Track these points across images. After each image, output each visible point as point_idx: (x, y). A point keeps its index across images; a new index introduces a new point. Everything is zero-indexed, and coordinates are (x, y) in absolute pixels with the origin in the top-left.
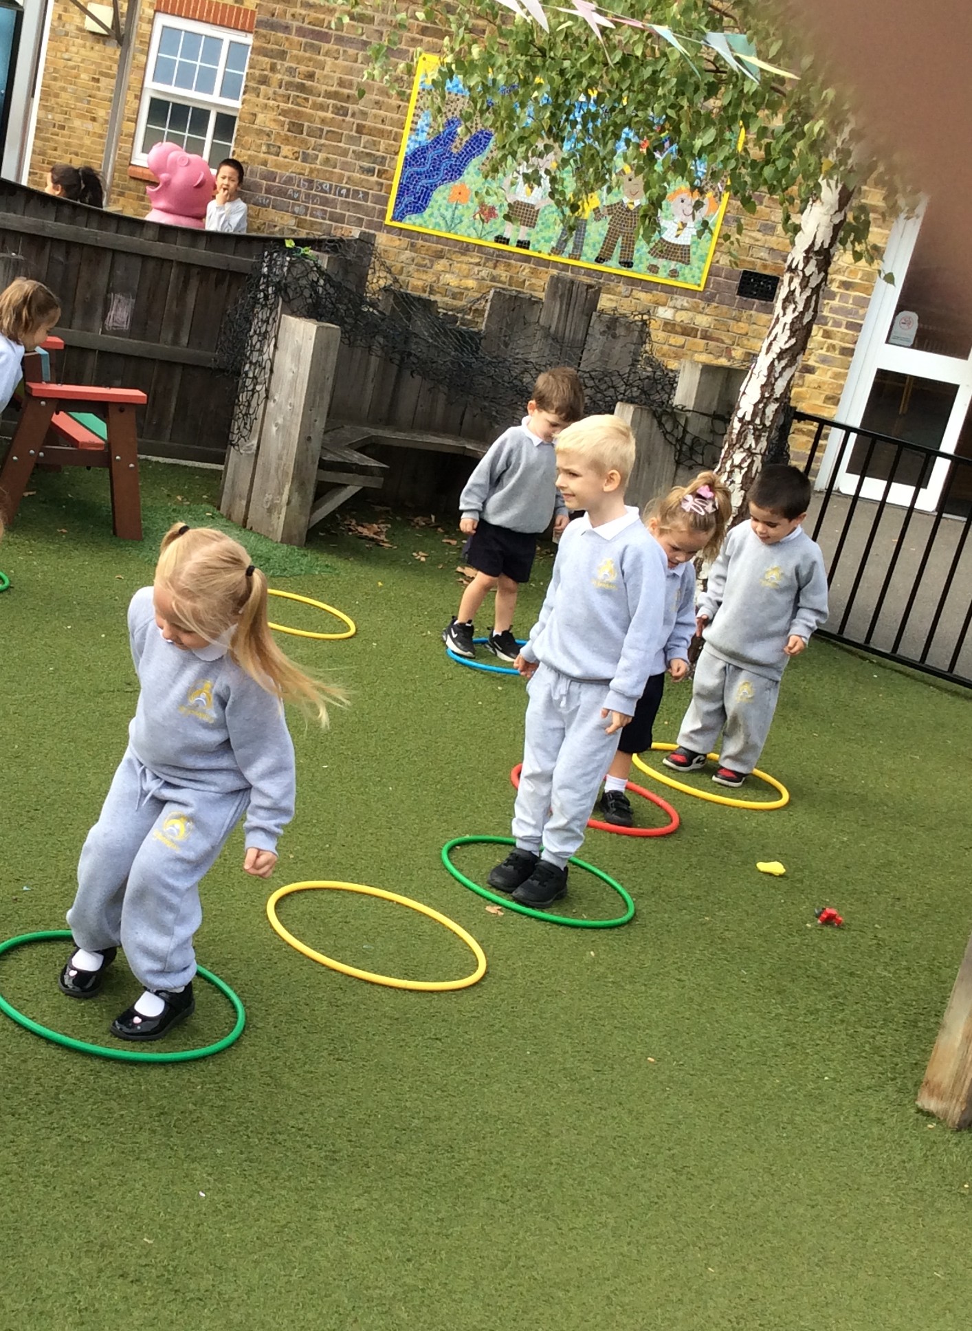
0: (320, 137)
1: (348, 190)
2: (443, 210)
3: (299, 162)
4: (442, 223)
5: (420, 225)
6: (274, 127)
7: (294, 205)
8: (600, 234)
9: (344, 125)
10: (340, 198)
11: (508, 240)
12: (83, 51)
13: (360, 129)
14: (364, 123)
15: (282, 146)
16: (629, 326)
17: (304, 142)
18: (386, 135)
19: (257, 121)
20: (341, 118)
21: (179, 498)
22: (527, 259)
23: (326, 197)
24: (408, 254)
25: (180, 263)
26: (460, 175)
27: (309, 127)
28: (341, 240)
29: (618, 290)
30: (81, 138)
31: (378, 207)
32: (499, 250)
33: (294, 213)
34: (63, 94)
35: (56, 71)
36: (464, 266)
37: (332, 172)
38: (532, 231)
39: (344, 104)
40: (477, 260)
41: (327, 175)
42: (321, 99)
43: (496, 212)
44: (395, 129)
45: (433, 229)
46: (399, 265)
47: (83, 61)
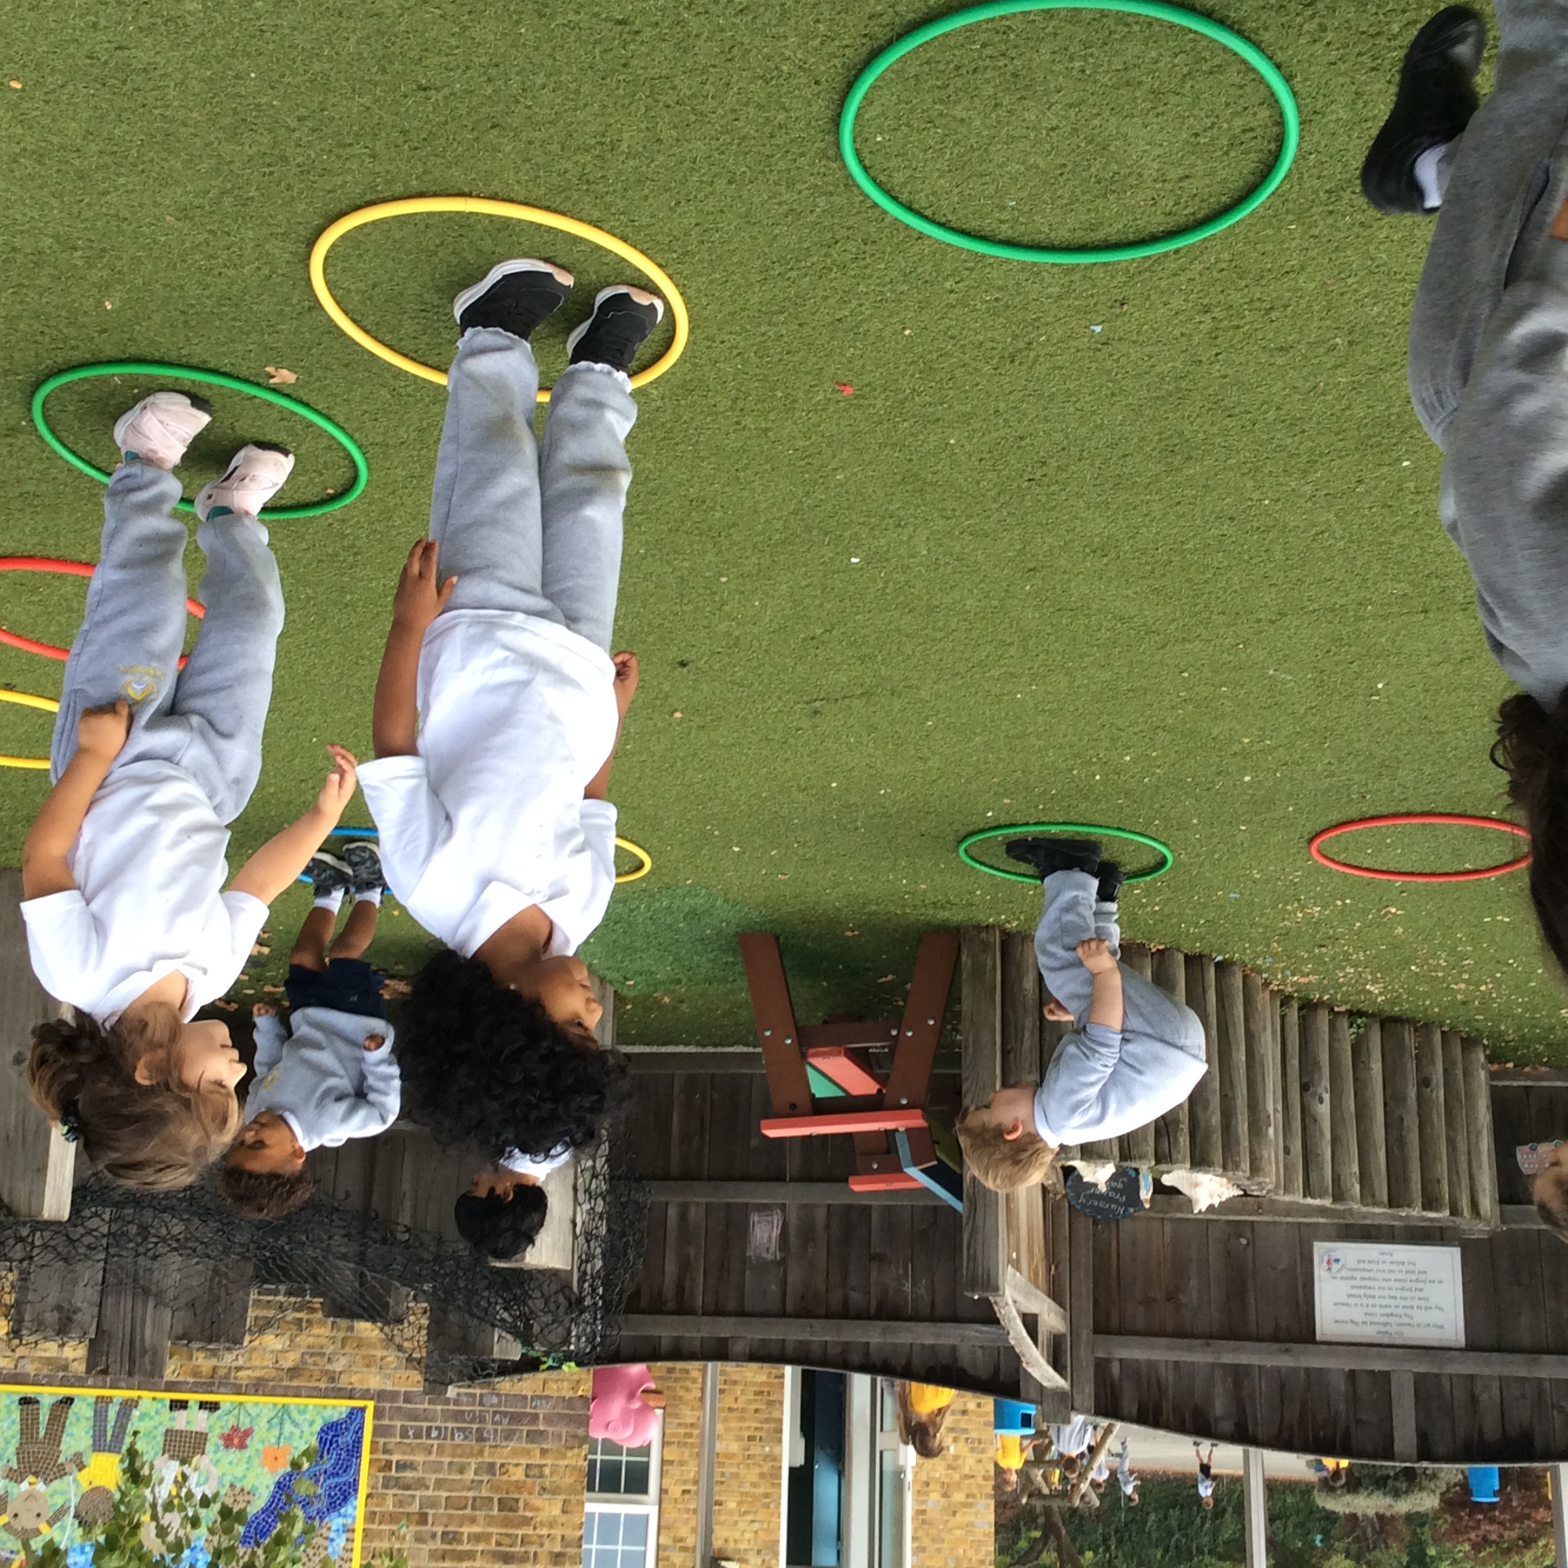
0: (475, 1499)
1: (428, 1436)
2: (297, 1432)
3: (499, 1462)
4: (295, 1414)
5: (325, 1407)
6: (536, 1501)
7: (499, 1404)
8: (71, 1435)
9: (445, 1520)
10: (438, 1424)
11: (201, 1407)
12: (737, 1535)
13: (423, 1519)
14: (419, 1528)
15: (523, 1478)
16: (40, 1326)
17: (496, 1488)
18: (387, 1518)
19: (560, 1505)
20: (450, 1529)
21: (667, 1000)
22: (171, 1387)
23: (456, 1421)
24: (337, 1367)
25: (691, 1312)
26: (279, 1483)
27: (492, 1509)
28: (471, 1379)
29: (36, 1365)
30: (727, 1429)
31: (386, 1422)
32: (211, 1392)
33: (498, 1395)
34: (755, 1479)
35: (767, 1506)
36: (258, 1363)
37: (453, 1456)
38: (169, 1425)
39: (448, 1547)
40: (240, 1374)
41: (459, 1451)
42: (480, 1548)
43: (221, 1442)
44: (374, 1527)
45: (306, 1406)
46: (347, 1349)
47: (736, 1523)
